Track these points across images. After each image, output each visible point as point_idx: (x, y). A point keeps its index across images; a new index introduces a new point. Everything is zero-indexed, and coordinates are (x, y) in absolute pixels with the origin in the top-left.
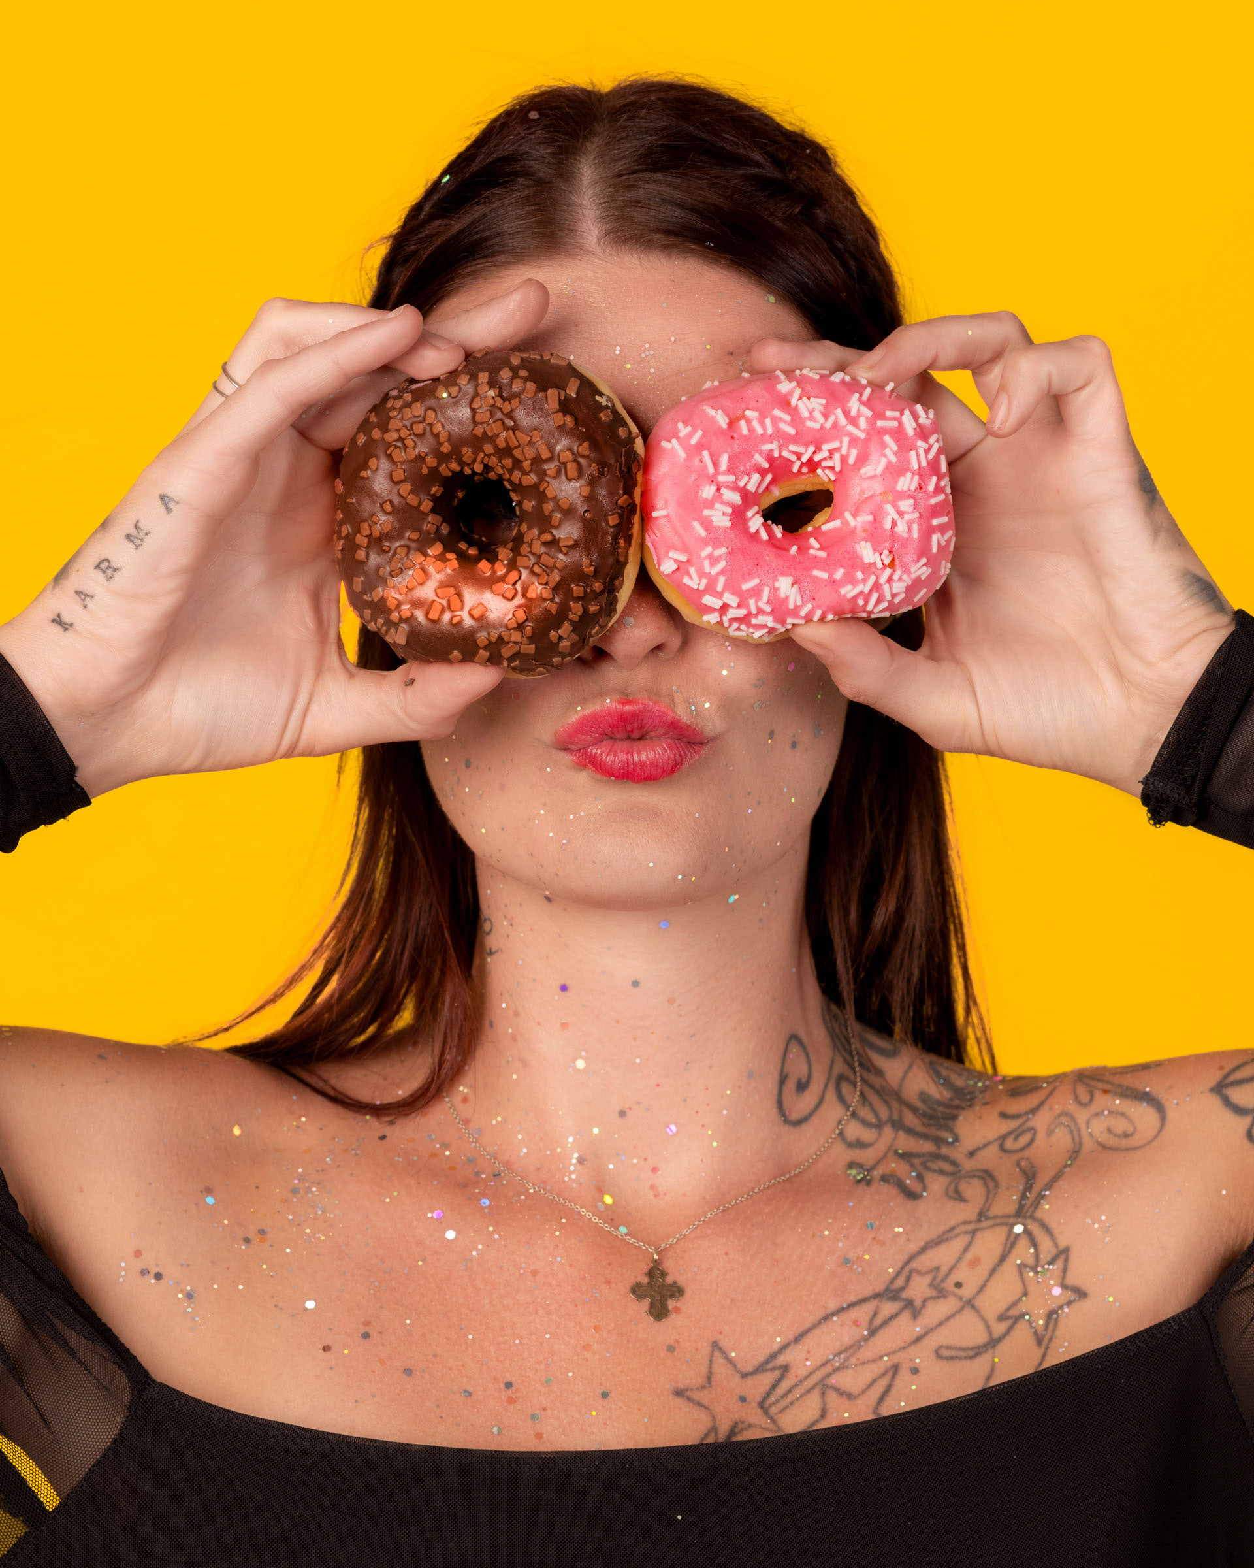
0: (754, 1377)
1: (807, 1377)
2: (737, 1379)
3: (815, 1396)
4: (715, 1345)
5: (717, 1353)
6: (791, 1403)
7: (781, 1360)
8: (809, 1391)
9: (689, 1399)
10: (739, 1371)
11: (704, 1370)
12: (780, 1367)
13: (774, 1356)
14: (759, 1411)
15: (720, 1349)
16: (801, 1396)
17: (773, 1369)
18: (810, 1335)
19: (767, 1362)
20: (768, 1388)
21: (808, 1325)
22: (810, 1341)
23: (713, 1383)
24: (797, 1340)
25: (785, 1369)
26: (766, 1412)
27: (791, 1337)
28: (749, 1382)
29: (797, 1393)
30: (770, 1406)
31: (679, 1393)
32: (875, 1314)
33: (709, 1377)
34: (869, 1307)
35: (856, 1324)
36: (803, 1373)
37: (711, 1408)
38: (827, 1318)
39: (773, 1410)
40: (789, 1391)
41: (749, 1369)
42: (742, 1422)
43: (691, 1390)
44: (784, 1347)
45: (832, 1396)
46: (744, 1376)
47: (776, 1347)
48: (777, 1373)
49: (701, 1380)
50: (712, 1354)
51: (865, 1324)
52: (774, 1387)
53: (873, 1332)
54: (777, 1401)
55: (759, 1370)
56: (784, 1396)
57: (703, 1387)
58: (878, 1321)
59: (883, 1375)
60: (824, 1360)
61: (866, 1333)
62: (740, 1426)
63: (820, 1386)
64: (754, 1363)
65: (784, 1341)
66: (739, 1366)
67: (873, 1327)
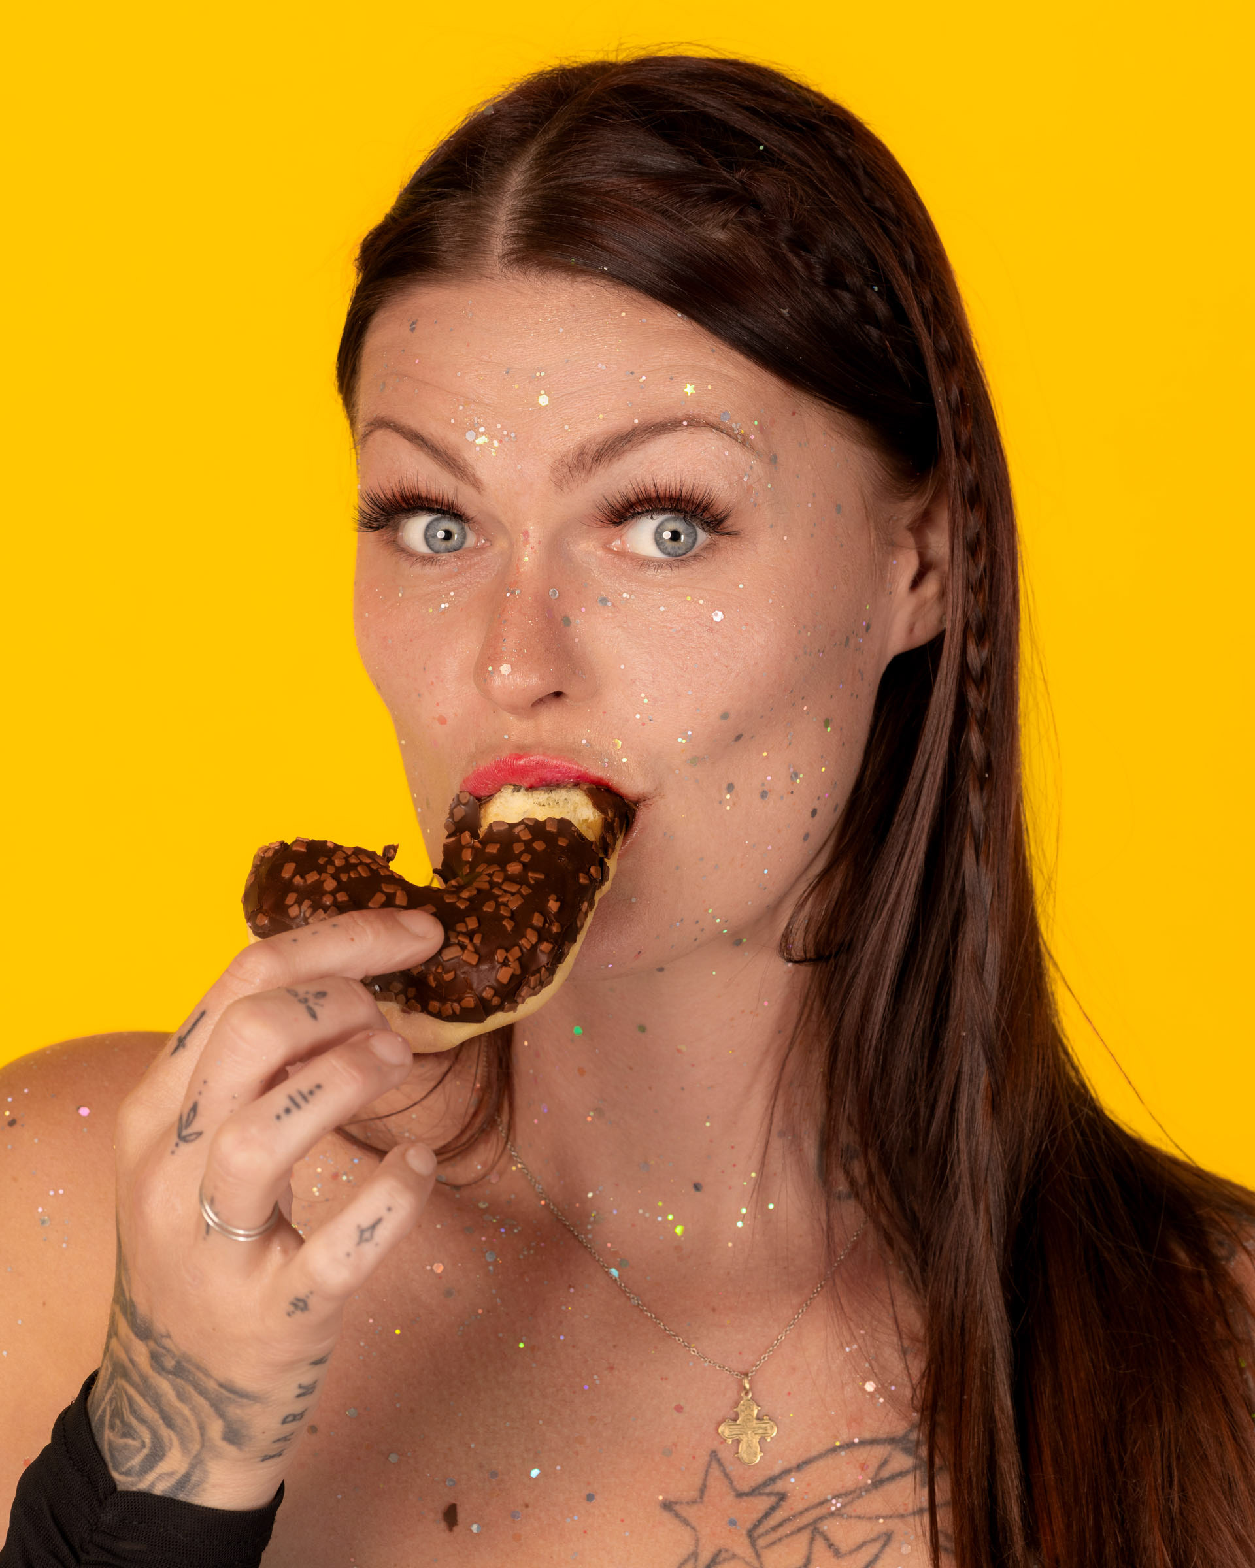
0: (751, 1499)
1: (801, 1513)
2: (730, 1498)
3: (804, 1537)
4: (714, 1454)
5: (714, 1465)
6: (780, 1539)
7: (779, 1486)
8: (800, 1530)
9: (677, 1515)
10: (735, 1490)
11: (698, 1482)
12: (777, 1494)
13: (773, 1480)
14: (747, 1541)
15: (719, 1461)
16: (792, 1534)
17: (769, 1494)
18: (814, 1466)
19: (765, 1484)
20: (761, 1515)
21: (814, 1453)
22: (811, 1472)
23: (705, 1499)
24: (799, 1467)
25: (782, 1497)
26: (753, 1544)
27: (794, 1463)
28: (744, 1503)
29: (787, 1529)
30: (759, 1536)
31: (667, 1506)
32: (885, 1463)
33: (703, 1490)
34: (880, 1452)
35: (863, 1467)
36: (800, 1506)
37: (698, 1529)
38: (834, 1450)
39: (761, 1542)
40: (780, 1525)
41: (746, 1488)
42: (727, 1551)
43: (681, 1503)
44: (786, 1472)
45: (820, 1544)
46: (740, 1495)
47: (777, 1470)
48: (773, 1499)
49: (694, 1494)
50: (709, 1465)
51: (871, 1471)
52: (767, 1515)
53: (878, 1483)
54: (767, 1533)
55: (755, 1492)
56: (774, 1529)
57: (694, 1502)
58: (885, 1473)
59: (874, 1540)
60: (822, 1499)
61: (869, 1482)
62: (723, 1555)
63: (811, 1528)
64: (753, 1484)
65: (787, 1465)
66: (735, 1483)
67: (878, 1478)
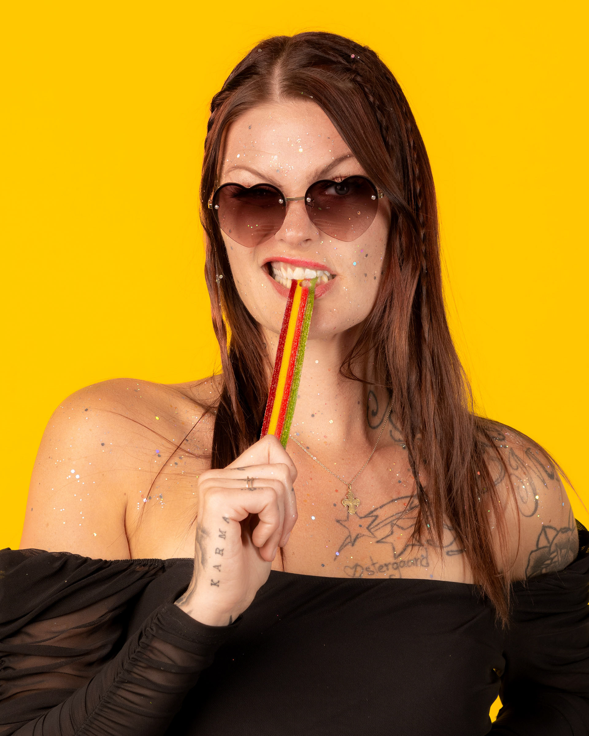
0: (365, 518)
1: (386, 520)
2: (358, 519)
3: (389, 526)
6: (379, 528)
7: (375, 513)
8: (386, 525)
9: (341, 524)
10: (359, 516)
11: (346, 514)
12: (375, 516)
13: (372, 512)
14: (367, 530)
16: (383, 526)
17: (372, 516)
18: (386, 506)
19: (369, 514)
20: (370, 523)
21: (385, 503)
22: (386, 508)
23: (349, 519)
24: (381, 508)
25: (377, 517)
26: (370, 531)
27: (379, 506)
28: (363, 520)
29: (381, 525)
30: (371, 529)
31: (337, 521)
32: (412, 502)
33: (348, 517)
35: (405, 504)
36: (384, 518)
37: (349, 528)
38: (393, 501)
39: (372, 530)
40: (378, 524)
41: (363, 516)
42: (360, 534)
43: (342, 521)
44: (376, 509)
45: (395, 528)
46: (361, 518)
47: (373, 509)
48: (374, 518)
49: (345, 518)
52: (372, 522)
53: (412, 509)
54: (374, 527)
55: (367, 516)
56: (376, 526)
57: (346, 521)
60: (392, 514)
61: (409, 508)
62: (360, 535)
63: (391, 523)
64: (365, 514)
65: (376, 507)
66: (359, 514)
67: (411, 507)
